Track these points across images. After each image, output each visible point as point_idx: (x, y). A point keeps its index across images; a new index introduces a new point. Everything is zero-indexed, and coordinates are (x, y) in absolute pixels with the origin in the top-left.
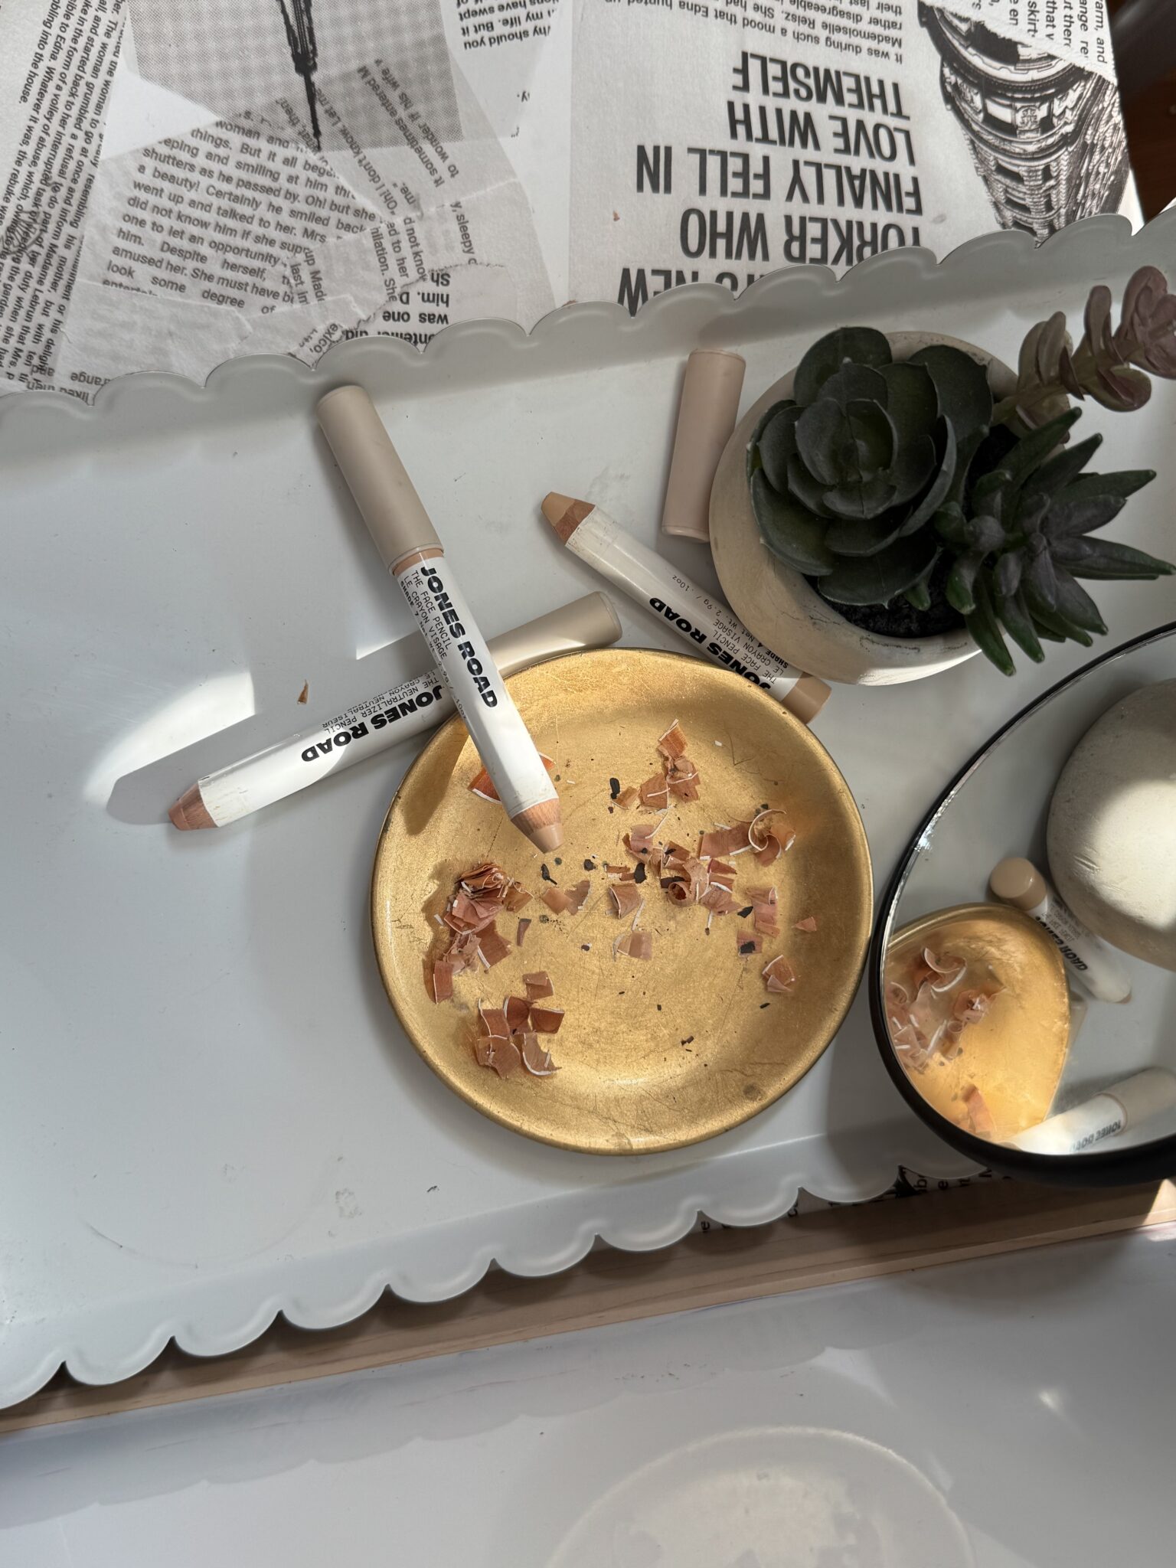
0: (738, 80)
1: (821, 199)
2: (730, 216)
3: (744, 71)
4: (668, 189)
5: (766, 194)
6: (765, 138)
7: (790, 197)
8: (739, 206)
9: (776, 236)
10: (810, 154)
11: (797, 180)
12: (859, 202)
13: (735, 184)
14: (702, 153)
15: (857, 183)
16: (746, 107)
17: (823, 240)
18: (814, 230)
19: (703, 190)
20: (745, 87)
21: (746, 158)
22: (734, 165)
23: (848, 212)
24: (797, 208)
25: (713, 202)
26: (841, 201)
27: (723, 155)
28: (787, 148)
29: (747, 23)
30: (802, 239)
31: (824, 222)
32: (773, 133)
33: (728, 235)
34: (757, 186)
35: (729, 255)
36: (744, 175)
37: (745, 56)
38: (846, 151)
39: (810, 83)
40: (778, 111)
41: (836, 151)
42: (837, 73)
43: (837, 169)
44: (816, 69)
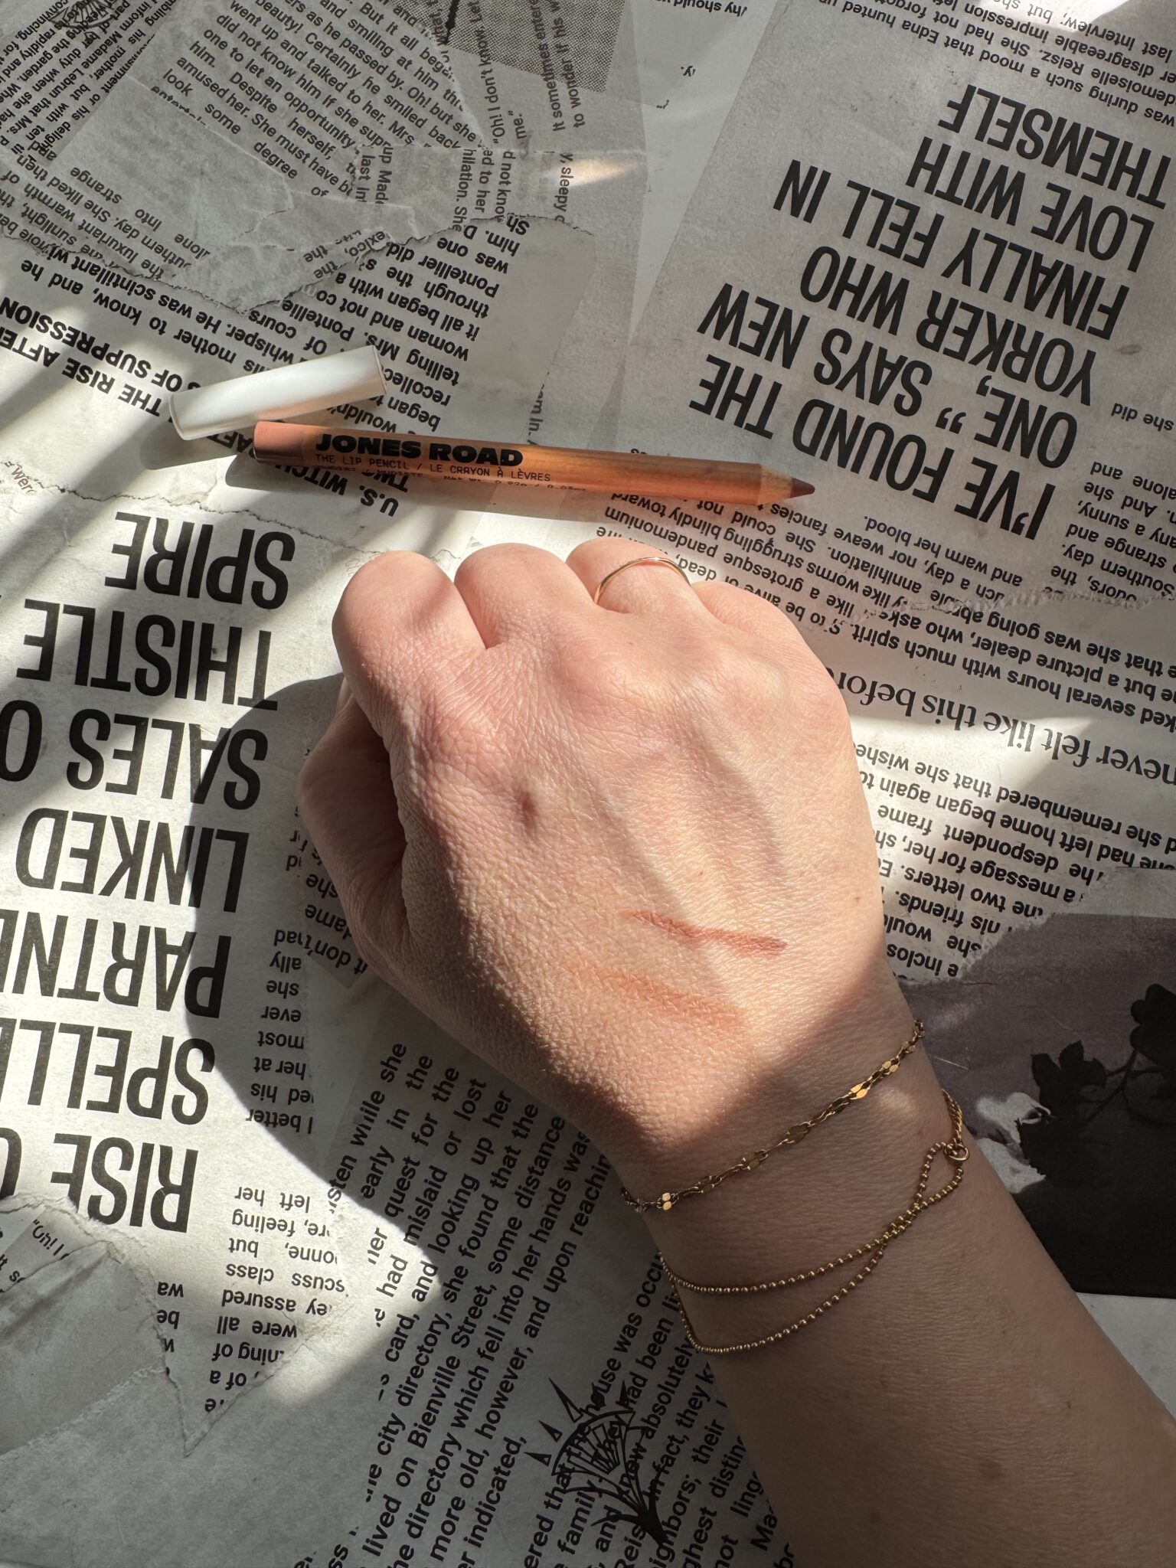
0: (950, 116)
1: (985, 287)
2: (869, 270)
3: (962, 109)
4: (809, 218)
5: (920, 262)
6: (949, 196)
7: (947, 273)
8: (883, 264)
9: (914, 311)
10: (1000, 228)
11: (965, 256)
12: (1031, 304)
13: (888, 238)
14: (864, 191)
15: (1041, 277)
16: (945, 149)
17: (968, 335)
18: (962, 319)
19: (848, 233)
20: (956, 127)
21: (913, 211)
22: (897, 216)
23: (1015, 312)
24: (952, 288)
25: (856, 249)
26: (1009, 297)
27: (887, 200)
28: (972, 213)
29: (985, 56)
30: (943, 325)
31: (977, 313)
32: (962, 193)
33: (859, 292)
34: (913, 248)
35: (851, 313)
36: (903, 231)
37: (971, 90)
38: (1048, 234)
39: (1046, 137)
40: (985, 164)
41: (1035, 231)
42: (1089, 131)
43: (1025, 253)
44: (1062, 122)
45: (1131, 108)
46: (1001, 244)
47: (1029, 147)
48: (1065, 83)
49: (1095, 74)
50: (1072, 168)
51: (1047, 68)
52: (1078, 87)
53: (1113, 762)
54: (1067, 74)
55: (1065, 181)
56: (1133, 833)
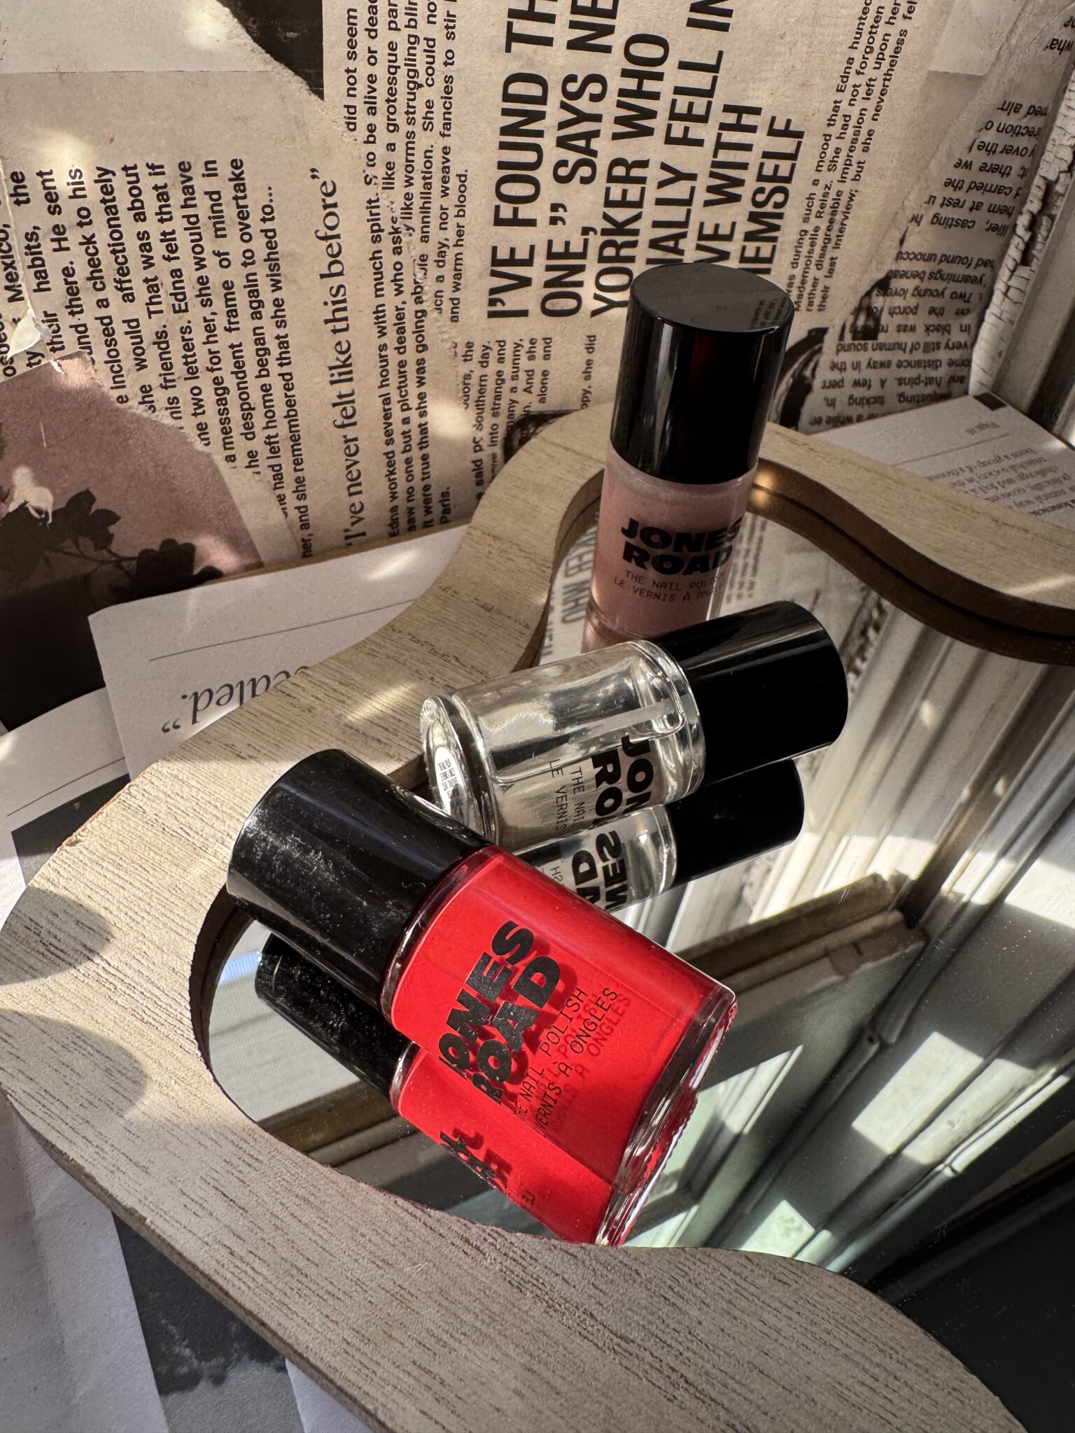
0: (780, 125)
1: (660, 202)
2: (655, 96)
3: (787, 133)
4: (692, 23)
5: (669, 140)
6: (720, 145)
7: (664, 167)
8: (661, 107)
9: (632, 149)
10: (701, 195)
11: (679, 176)
12: (654, 244)
13: (682, 103)
14: (714, 69)
15: (671, 244)
16: (753, 129)
17: (624, 203)
18: (633, 192)
19: (684, 66)
20: (772, 132)
21: (704, 119)
22: (700, 105)
23: (647, 232)
24: (654, 174)
25: (672, 76)
26: (656, 224)
27: (709, 93)
28: (708, 169)
29: (827, 137)
30: (627, 179)
31: (639, 204)
32: (724, 156)
33: (639, 93)
34: (678, 130)
35: (622, 92)
36: (689, 116)
37: (799, 135)
38: (701, 237)
39: (769, 208)
40: (744, 166)
41: (702, 225)
42: (774, 239)
43: (685, 224)
44: (780, 216)
45: (794, 264)
46: (688, 202)
47: (760, 198)
48: (809, 208)
49: (817, 229)
50: (750, 236)
51: (819, 191)
52: (806, 220)
53: (348, 447)
54: (815, 209)
55: (739, 235)
56: (300, 481)
